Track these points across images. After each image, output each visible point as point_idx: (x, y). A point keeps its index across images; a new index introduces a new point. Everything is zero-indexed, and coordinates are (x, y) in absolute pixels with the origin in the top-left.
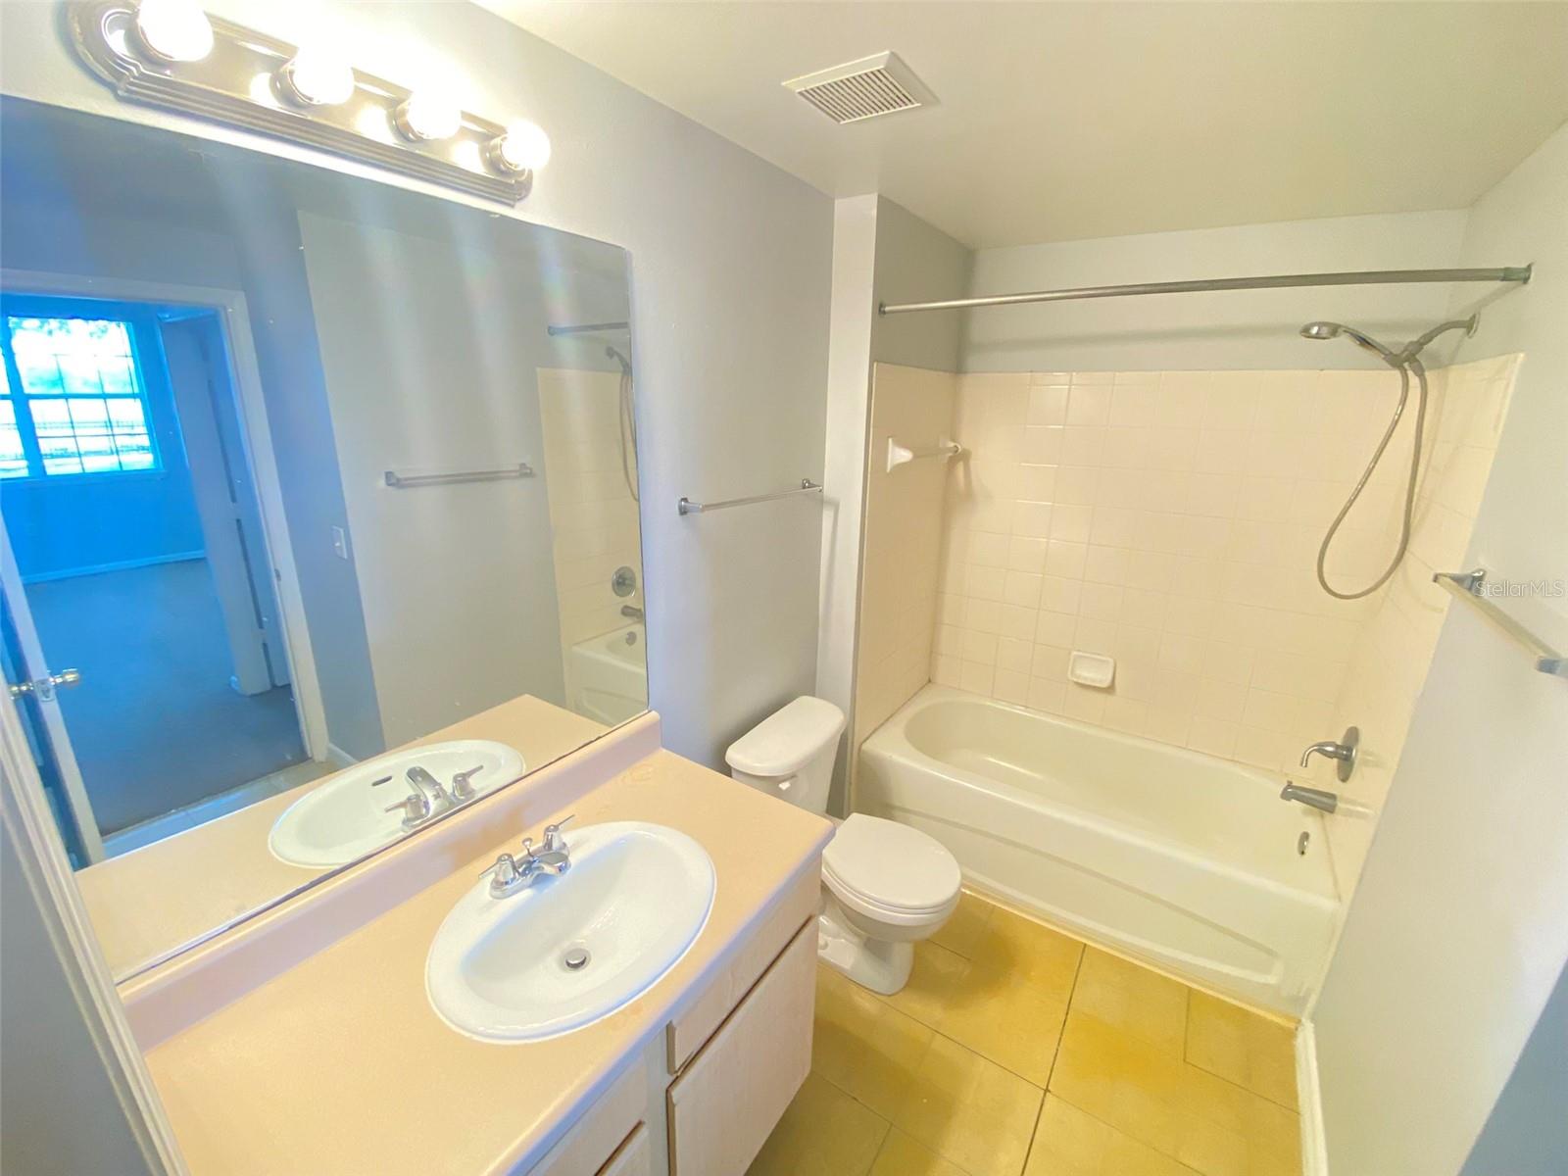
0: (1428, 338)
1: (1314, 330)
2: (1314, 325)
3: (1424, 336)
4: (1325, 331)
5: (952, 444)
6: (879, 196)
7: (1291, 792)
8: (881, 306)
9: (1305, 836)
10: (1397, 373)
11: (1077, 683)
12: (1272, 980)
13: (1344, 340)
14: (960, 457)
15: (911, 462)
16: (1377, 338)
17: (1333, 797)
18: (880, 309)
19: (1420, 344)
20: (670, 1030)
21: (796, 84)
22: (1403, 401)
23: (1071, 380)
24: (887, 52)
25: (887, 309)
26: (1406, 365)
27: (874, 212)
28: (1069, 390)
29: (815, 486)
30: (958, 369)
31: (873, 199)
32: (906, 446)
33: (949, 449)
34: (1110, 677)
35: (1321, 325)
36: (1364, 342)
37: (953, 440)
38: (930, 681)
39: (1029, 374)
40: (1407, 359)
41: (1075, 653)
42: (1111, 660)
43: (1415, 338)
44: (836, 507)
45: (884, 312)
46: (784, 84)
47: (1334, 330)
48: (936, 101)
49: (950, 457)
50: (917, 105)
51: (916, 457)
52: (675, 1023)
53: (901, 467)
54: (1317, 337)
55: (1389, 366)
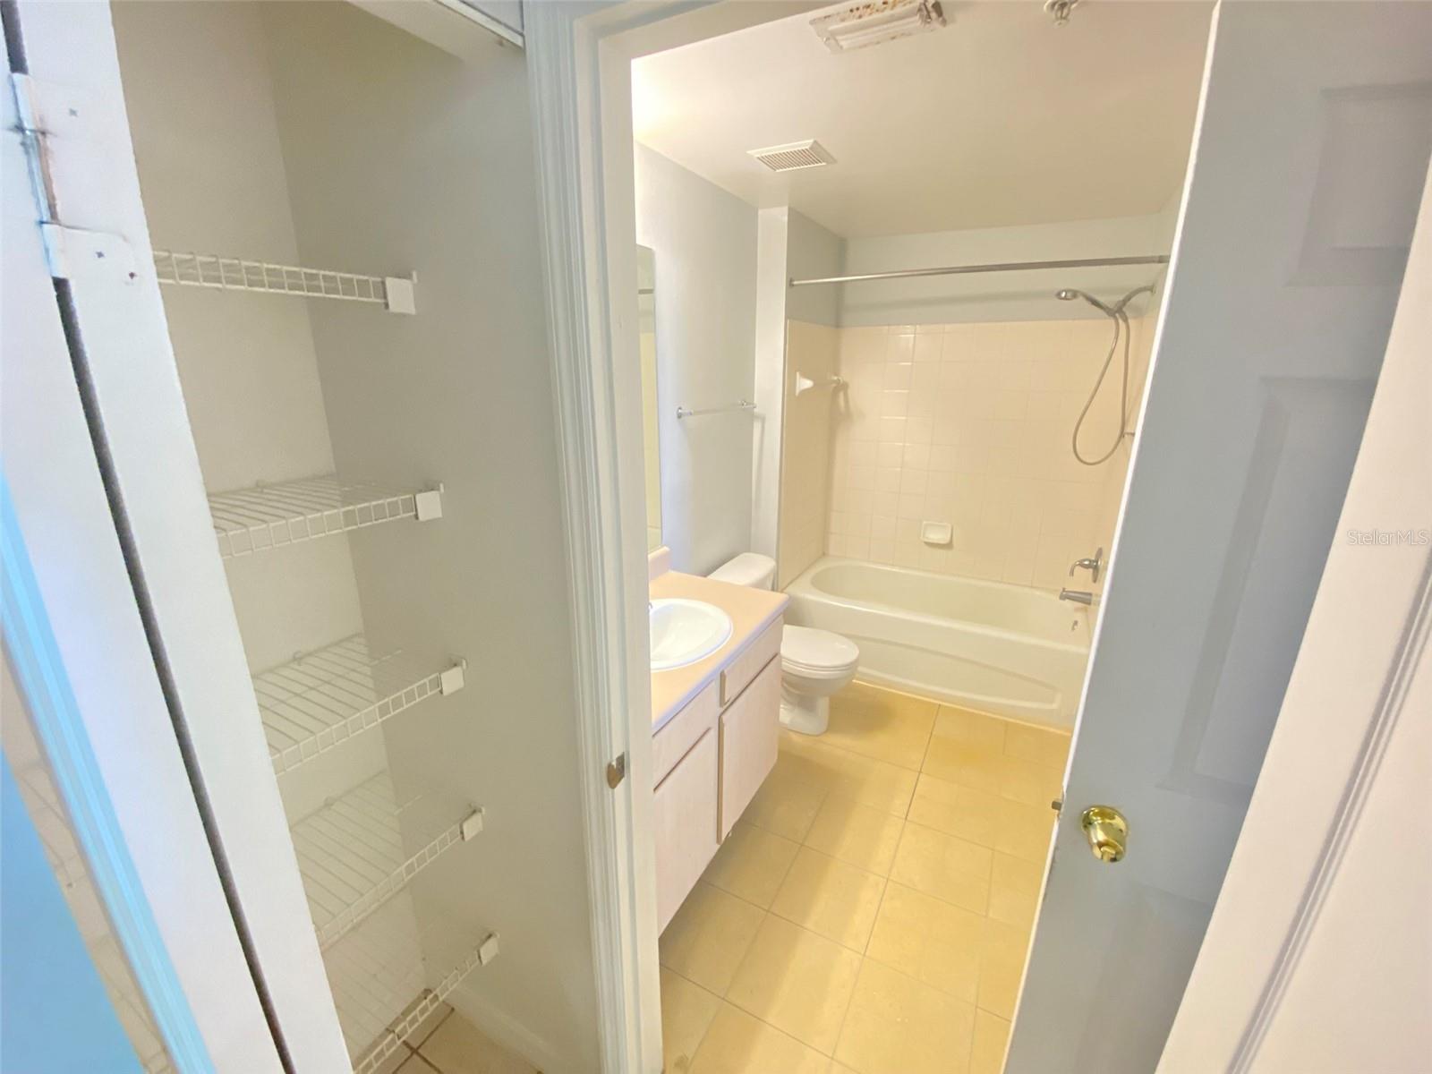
0: (1129, 298)
1: (1063, 295)
2: (1063, 291)
3: (1127, 296)
4: (1069, 295)
5: (835, 378)
6: (790, 209)
7: (1065, 596)
8: (791, 280)
9: (1076, 623)
10: (1112, 321)
11: (927, 543)
12: (1054, 706)
13: (1081, 299)
14: (842, 387)
15: (812, 388)
16: (1101, 299)
17: (1090, 594)
18: (790, 284)
19: (1125, 302)
20: (723, 676)
21: (756, 153)
22: (1117, 338)
23: (915, 329)
24: (811, 141)
25: (795, 283)
26: (1117, 315)
27: (786, 219)
28: (915, 337)
29: (750, 404)
30: (838, 325)
31: (785, 209)
32: (809, 378)
33: (834, 381)
34: (949, 536)
35: (1066, 291)
36: (1095, 303)
37: (836, 375)
38: (824, 554)
39: (887, 327)
40: (1117, 312)
41: (925, 522)
42: (949, 525)
43: (1121, 298)
44: (763, 420)
45: (793, 285)
46: (749, 152)
47: (1075, 294)
48: (835, 161)
49: (835, 387)
50: (824, 164)
51: (815, 385)
52: (726, 671)
53: (804, 392)
54: (1065, 298)
55: (1107, 316)
